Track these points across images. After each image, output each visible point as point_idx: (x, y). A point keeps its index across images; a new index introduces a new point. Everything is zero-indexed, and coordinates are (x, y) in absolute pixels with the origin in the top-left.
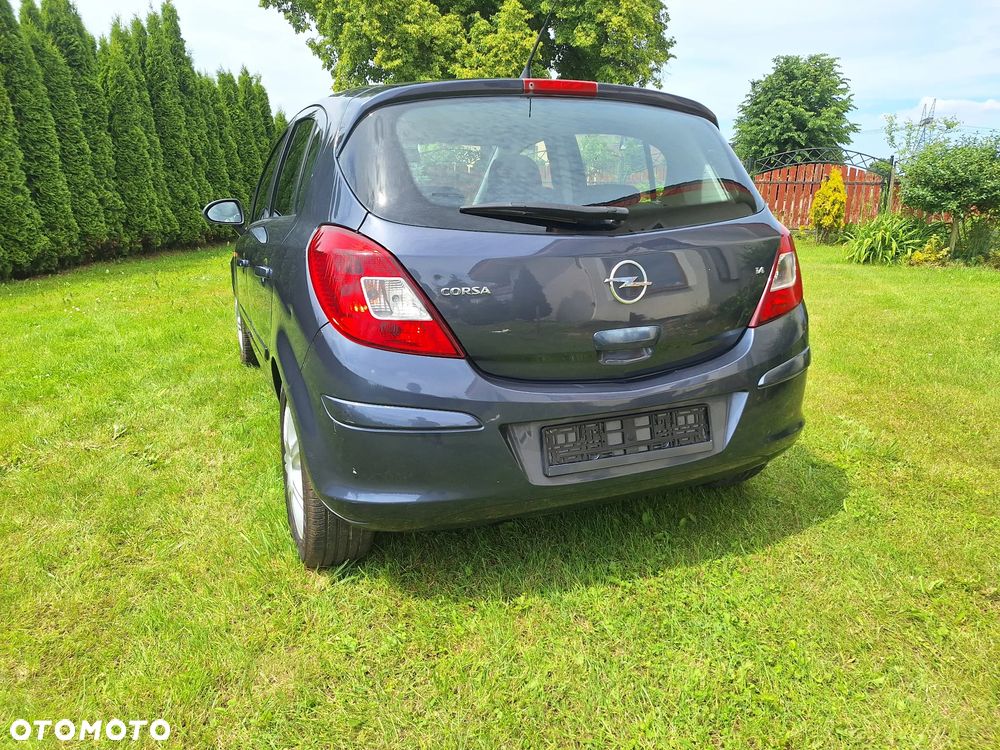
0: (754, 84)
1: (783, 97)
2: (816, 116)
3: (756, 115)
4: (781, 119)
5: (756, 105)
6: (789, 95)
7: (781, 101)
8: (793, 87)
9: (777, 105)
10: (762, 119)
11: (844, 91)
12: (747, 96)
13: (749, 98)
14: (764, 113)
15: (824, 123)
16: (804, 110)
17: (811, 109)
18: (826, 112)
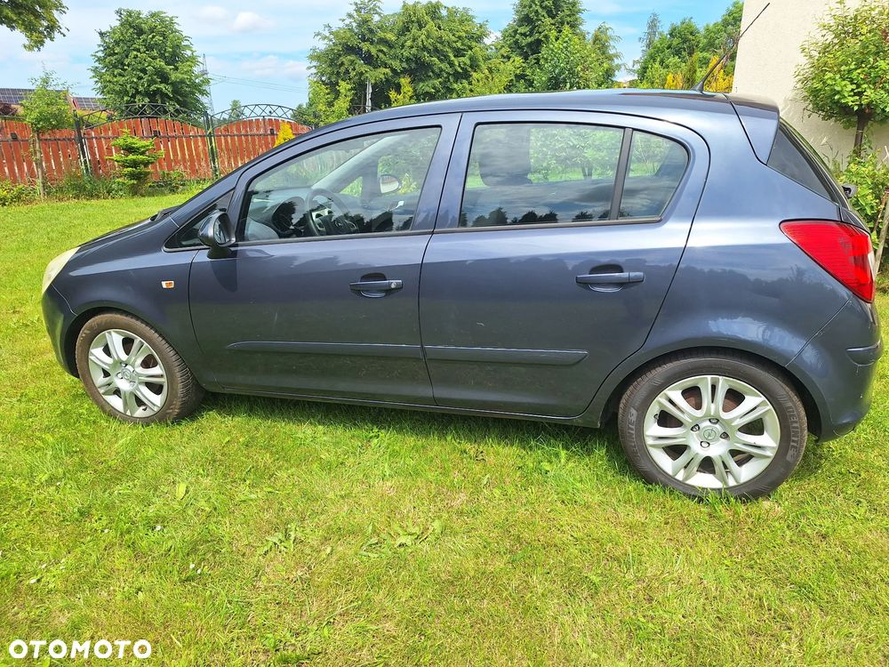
1: (137, 50)
5: (111, 55)
7: (139, 54)
11: (188, 47)
12: (99, 46)
13: (102, 48)
15: (184, 76)
16: (163, 63)
17: (168, 64)
18: (183, 67)
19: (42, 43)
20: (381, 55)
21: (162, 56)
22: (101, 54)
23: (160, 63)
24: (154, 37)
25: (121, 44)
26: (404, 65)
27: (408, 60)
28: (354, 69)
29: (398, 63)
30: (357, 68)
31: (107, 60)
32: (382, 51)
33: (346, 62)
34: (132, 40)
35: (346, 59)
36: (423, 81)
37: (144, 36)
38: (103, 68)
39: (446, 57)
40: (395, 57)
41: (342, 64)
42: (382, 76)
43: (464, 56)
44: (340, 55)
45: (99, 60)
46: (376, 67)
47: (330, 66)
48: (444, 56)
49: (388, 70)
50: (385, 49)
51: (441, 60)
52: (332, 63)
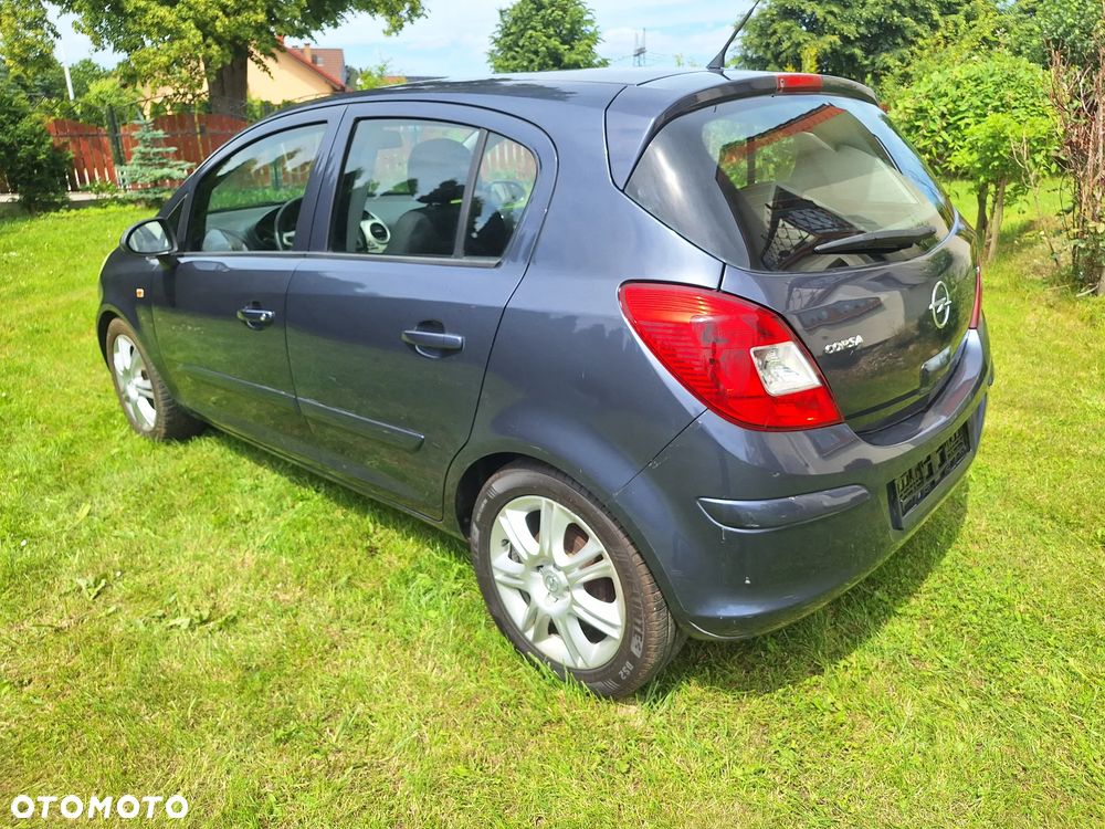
0: (502, 12)
1: (534, 28)
2: (569, 50)
3: (510, 48)
4: (536, 53)
5: (508, 35)
6: (540, 27)
7: (534, 34)
8: (543, 17)
9: (531, 37)
10: (517, 52)
11: (591, 22)
12: (497, 26)
13: (499, 28)
14: (518, 46)
15: (579, 57)
16: (557, 43)
17: (563, 43)
18: (580, 46)
19: (401, 26)
20: (830, 18)
21: (558, 34)
22: (498, 36)
23: (555, 43)
24: (553, 11)
25: (519, 23)
26: (863, 30)
27: (869, 22)
28: (790, 38)
29: (853, 27)
30: (793, 35)
31: (502, 42)
32: (831, 13)
33: (779, 30)
34: (530, 18)
35: (780, 26)
36: (887, 51)
37: (543, 12)
38: (499, 50)
39: (927, 15)
40: (848, 21)
41: (775, 32)
42: (827, 47)
43: (956, 12)
44: (773, 21)
45: (496, 41)
46: (820, 34)
47: (759, 35)
48: (926, 15)
49: (836, 38)
50: (836, 10)
51: (918, 21)
52: (763, 32)
